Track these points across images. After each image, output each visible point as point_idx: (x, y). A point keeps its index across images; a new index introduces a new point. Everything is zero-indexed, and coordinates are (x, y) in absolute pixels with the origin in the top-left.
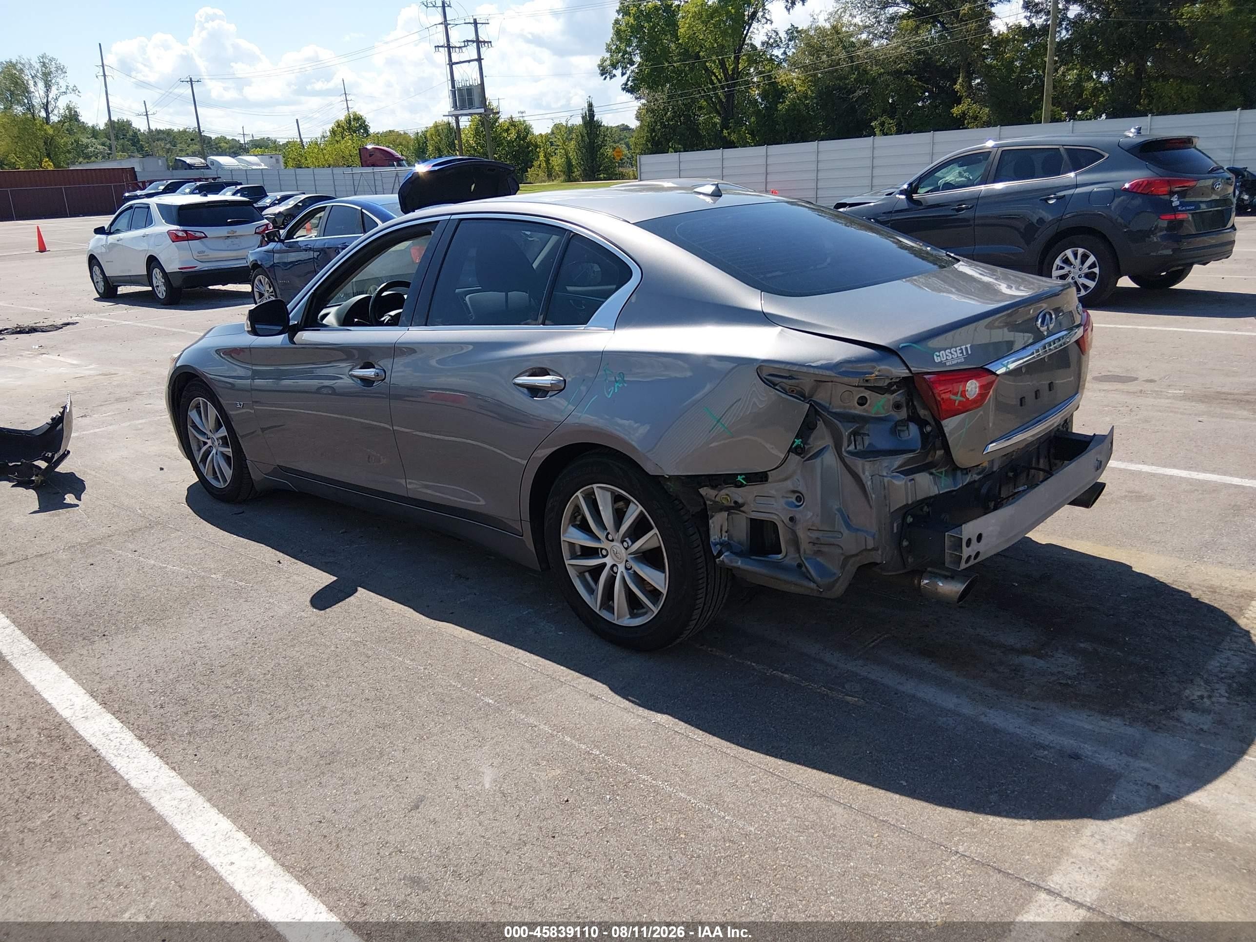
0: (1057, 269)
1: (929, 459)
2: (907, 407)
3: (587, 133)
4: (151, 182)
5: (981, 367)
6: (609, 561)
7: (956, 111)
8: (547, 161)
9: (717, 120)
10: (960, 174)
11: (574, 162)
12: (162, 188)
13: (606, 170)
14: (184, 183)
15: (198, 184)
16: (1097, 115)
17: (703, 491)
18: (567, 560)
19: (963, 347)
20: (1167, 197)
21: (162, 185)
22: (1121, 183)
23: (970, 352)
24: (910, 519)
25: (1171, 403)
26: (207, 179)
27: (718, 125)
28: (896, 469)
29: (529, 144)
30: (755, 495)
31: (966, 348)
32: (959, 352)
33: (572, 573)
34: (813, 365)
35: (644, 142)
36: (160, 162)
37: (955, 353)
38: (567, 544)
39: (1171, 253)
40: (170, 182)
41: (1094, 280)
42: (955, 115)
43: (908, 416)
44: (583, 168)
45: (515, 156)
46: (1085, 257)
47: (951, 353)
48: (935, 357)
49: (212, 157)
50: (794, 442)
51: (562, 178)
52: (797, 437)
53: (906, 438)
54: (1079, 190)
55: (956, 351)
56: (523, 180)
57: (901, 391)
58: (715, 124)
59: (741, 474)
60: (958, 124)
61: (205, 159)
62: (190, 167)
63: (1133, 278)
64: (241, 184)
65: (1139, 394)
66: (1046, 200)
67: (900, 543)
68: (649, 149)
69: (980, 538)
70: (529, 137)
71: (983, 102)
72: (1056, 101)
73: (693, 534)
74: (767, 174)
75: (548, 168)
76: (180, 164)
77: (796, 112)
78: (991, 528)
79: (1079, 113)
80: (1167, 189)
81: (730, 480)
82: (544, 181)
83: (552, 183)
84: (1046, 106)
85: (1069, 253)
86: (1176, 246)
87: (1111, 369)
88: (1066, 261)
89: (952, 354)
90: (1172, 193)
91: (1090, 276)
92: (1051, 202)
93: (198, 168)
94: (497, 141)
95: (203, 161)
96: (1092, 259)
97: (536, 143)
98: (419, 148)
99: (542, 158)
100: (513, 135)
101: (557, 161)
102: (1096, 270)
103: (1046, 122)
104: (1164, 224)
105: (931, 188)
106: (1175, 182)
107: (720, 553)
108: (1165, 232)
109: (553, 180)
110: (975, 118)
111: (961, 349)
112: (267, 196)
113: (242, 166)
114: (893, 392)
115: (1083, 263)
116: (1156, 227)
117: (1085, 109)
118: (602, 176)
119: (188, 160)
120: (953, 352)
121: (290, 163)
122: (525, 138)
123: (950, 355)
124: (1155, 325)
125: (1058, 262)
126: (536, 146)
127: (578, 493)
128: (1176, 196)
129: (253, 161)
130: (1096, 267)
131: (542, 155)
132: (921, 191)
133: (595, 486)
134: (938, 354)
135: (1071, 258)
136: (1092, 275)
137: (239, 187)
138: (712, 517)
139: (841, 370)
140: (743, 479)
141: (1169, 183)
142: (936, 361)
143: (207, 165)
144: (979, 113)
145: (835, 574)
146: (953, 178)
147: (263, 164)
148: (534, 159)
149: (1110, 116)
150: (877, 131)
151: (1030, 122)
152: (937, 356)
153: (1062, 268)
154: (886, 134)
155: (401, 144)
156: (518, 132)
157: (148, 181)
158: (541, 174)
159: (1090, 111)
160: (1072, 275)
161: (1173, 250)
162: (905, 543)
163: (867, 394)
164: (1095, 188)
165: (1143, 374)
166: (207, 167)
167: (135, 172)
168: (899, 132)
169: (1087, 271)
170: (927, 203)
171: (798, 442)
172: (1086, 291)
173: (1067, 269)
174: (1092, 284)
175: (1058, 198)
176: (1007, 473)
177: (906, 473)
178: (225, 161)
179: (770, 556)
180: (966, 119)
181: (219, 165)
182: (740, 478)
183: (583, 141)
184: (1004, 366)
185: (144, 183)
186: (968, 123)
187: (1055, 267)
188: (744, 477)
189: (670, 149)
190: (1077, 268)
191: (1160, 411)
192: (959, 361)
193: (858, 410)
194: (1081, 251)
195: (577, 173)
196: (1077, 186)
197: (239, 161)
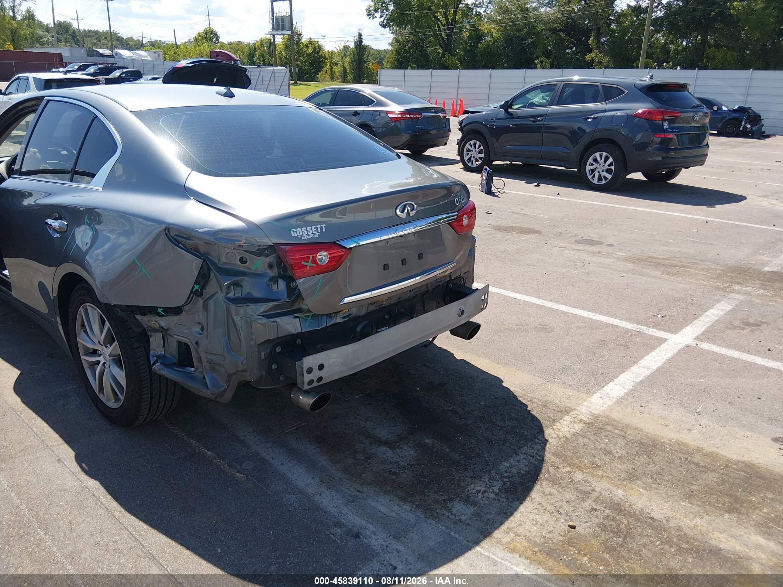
0: (589, 165)
1: (296, 307)
2: (278, 268)
3: (357, 53)
4: (71, 63)
5: (334, 242)
6: (101, 359)
7: (588, 57)
8: (331, 68)
9: (440, 51)
10: (543, 98)
11: (348, 71)
12: (76, 67)
13: (368, 77)
14: (91, 65)
15: (100, 66)
16: (674, 67)
17: (139, 317)
18: (82, 355)
19: (319, 226)
20: (660, 122)
21: (77, 66)
22: (634, 111)
23: (324, 231)
24: (278, 349)
25: (613, 262)
26: (108, 64)
27: (440, 54)
28: (261, 313)
29: (321, 57)
30: (175, 323)
31: (321, 228)
32: (314, 230)
33: (85, 365)
34: (199, 231)
35: (393, 61)
36: (82, 51)
37: (311, 231)
38: (81, 345)
39: (661, 160)
40: (82, 64)
41: (611, 174)
42: (587, 60)
43: (279, 273)
44: (353, 74)
45: (311, 64)
46: (607, 158)
47: (306, 230)
48: (292, 233)
49: (116, 50)
50: (193, 287)
51: (340, 81)
52: (195, 283)
53: (276, 290)
54: (607, 114)
55: (311, 229)
56: (315, 80)
57: (273, 256)
58: (439, 53)
59: (160, 308)
60: (589, 65)
61: (112, 51)
62: (102, 55)
63: (644, 174)
64: (127, 68)
65: (597, 254)
66: (587, 119)
67: (270, 366)
68: (395, 66)
69: (321, 367)
70: (321, 52)
71: (606, 54)
72: (649, 56)
73: (138, 348)
74: (458, 88)
75: (331, 73)
76: (95, 53)
77: (489, 50)
78: (332, 360)
79: (665, 64)
80: (661, 117)
81: (153, 310)
82: (329, 81)
83: (333, 83)
84: (642, 59)
85: (597, 155)
86: (664, 155)
87: (592, 235)
88: (595, 160)
89: (308, 231)
90: (664, 120)
91: (609, 171)
92: (589, 120)
93: (107, 56)
94: (300, 53)
95: (110, 52)
96: (611, 160)
97: (325, 56)
98: (250, 54)
99: (328, 66)
100: (310, 50)
101: (338, 70)
102: (613, 168)
103: (641, 68)
104: (658, 140)
105: (522, 105)
106: (667, 113)
107: (155, 363)
108: (658, 146)
109: (334, 81)
110: (600, 63)
111: (317, 228)
112: (142, 77)
113: (135, 57)
114: (267, 256)
115: (605, 162)
116: (653, 141)
117: (668, 62)
118: (365, 81)
119: (101, 51)
120: (308, 229)
121: (168, 57)
122: (318, 52)
123: (306, 231)
124: (640, 207)
125: (590, 160)
126: (325, 58)
127: (81, 308)
128: (667, 122)
129: (142, 54)
130: (613, 165)
131: (328, 64)
132: (515, 107)
133: (87, 304)
134: (295, 230)
135: (599, 159)
136: (610, 171)
137: (125, 70)
138: (151, 336)
139: (218, 237)
140: (162, 311)
141: (662, 113)
142: (293, 235)
143: (113, 55)
144: (602, 59)
145: (223, 386)
146: (538, 100)
147: (149, 57)
148: (323, 66)
149: (682, 68)
150: (538, 66)
151: (633, 67)
152: (294, 232)
153: (593, 165)
154: (543, 68)
155: (238, 50)
156: (314, 49)
157: (68, 63)
158: (327, 76)
159: (671, 63)
160: (598, 170)
161: (663, 158)
162: (274, 367)
163: (247, 255)
164: (618, 113)
165: (609, 241)
166: (112, 56)
167: (61, 56)
168: (552, 67)
169: (607, 167)
170: (517, 114)
171: (197, 287)
172: (605, 181)
173: (595, 165)
174: (609, 177)
175: (594, 118)
176: (384, 316)
177: (268, 317)
178: (125, 53)
179: (187, 368)
180: (594, 63)
181: (121, 56)
182: (160, 310)
183: (354, 57)
184: (356, 243)
185: (66, 63)
186: (595, 66)
187: (588, 163)
188: (162, 309)
189: (409, 67)
190: (602, 166)
191: (601, 267)
192: (313, 236)
193: (241, 267)
194: (604, 154)
195: (350, 77)
196: (605, 111)
197: (134, 54)
